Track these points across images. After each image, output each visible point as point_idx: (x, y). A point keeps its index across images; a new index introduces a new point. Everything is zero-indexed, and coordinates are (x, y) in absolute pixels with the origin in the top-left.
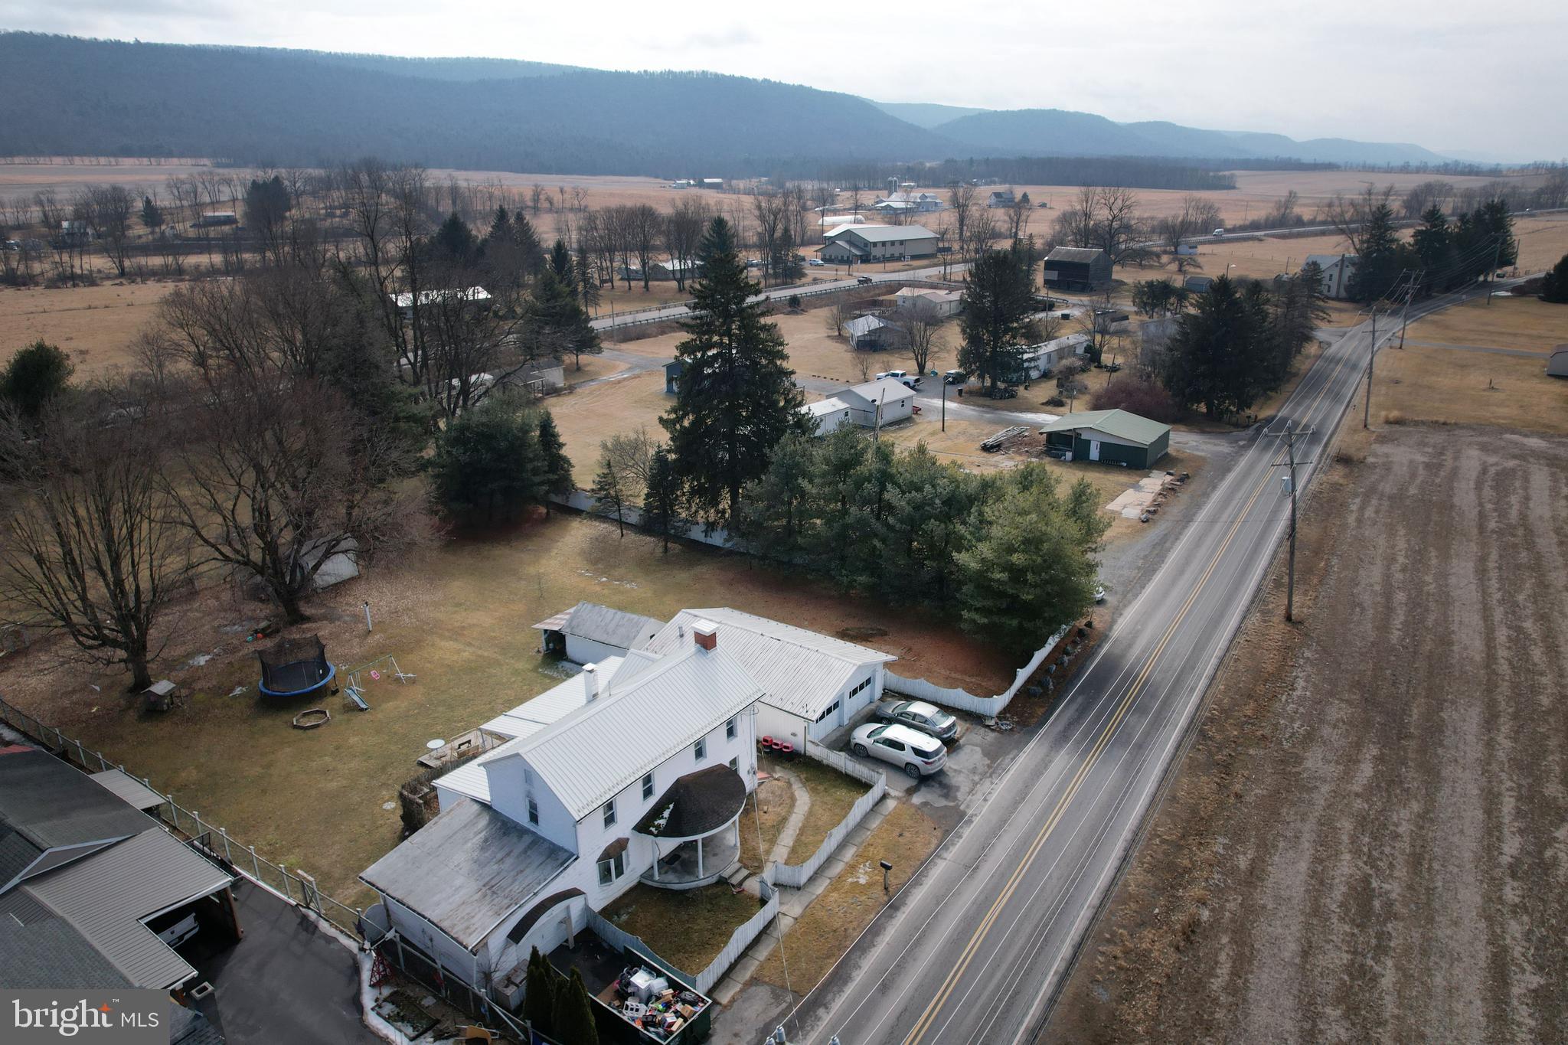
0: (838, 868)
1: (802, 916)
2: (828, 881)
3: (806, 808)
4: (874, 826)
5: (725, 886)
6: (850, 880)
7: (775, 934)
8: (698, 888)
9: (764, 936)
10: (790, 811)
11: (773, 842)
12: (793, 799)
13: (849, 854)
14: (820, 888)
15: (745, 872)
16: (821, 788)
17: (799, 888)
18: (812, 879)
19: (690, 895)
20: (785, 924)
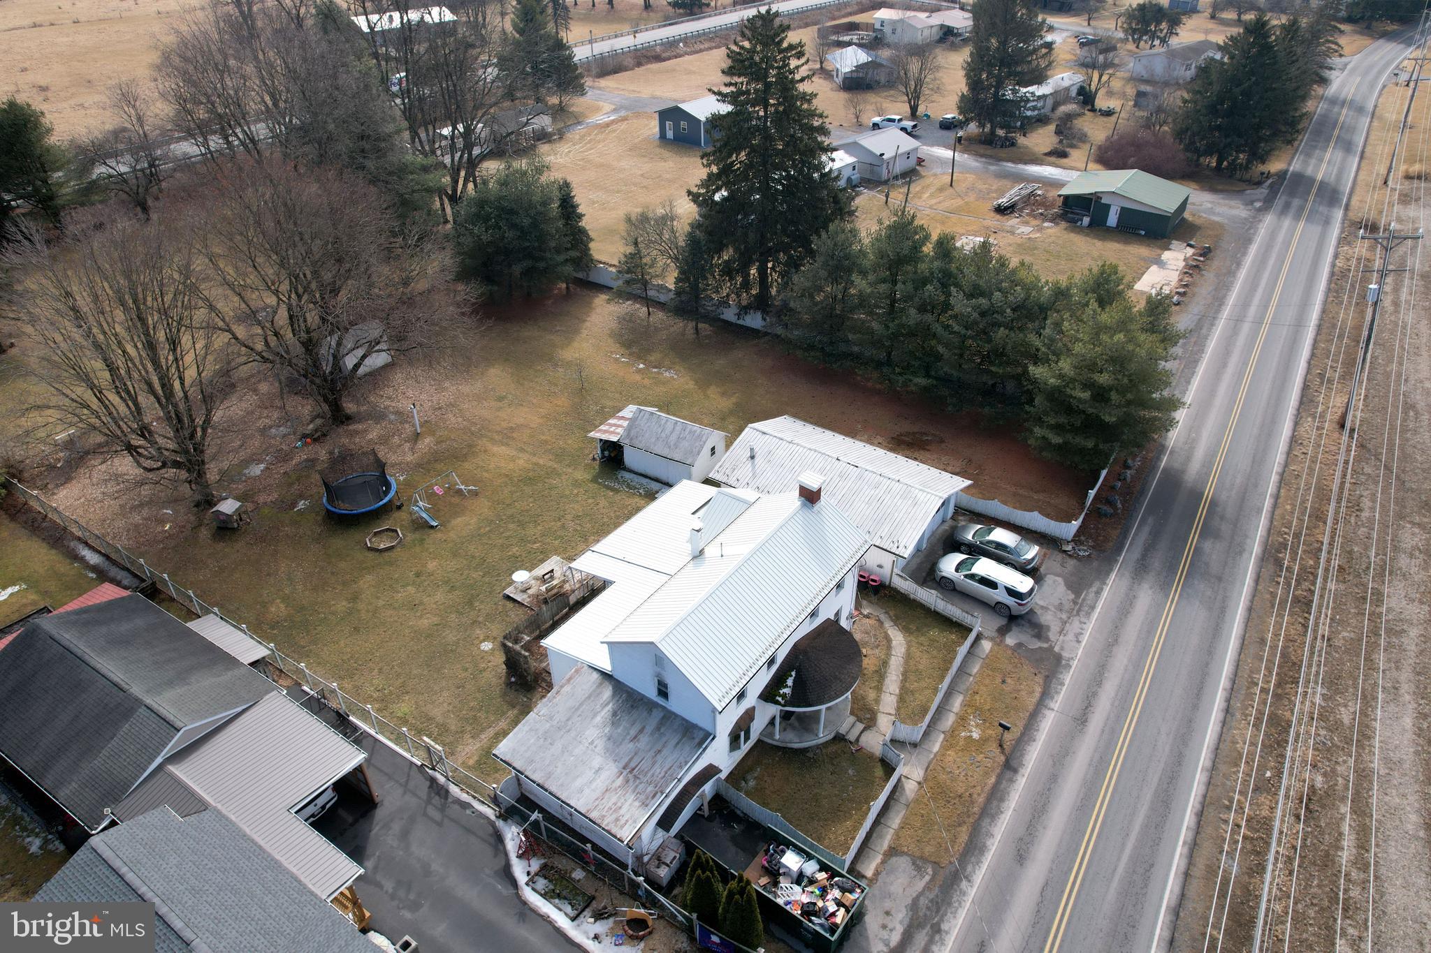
0: (949, 721)
1: (926, 779)
2: (942, 736)
3: (903, 650)
4: (975, 671)
5: (842, 744)
6: (963, 734)
7: (903, 800)
8: (818, 746)
9: (892, 802)
10: (889, 655)
11: (879, 689)
12: (888, 639)
13: (957, 703)
14: (936, 745)
15: (860, 726)
16: (913, 627)
17: (915, 745)
18: (926, 734)
19: (810, 755)
20: (910, 787)
